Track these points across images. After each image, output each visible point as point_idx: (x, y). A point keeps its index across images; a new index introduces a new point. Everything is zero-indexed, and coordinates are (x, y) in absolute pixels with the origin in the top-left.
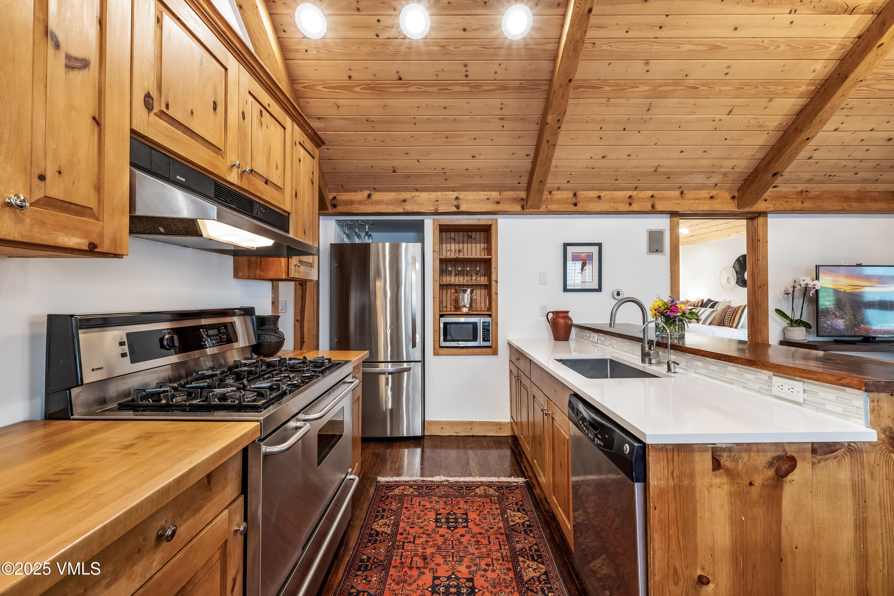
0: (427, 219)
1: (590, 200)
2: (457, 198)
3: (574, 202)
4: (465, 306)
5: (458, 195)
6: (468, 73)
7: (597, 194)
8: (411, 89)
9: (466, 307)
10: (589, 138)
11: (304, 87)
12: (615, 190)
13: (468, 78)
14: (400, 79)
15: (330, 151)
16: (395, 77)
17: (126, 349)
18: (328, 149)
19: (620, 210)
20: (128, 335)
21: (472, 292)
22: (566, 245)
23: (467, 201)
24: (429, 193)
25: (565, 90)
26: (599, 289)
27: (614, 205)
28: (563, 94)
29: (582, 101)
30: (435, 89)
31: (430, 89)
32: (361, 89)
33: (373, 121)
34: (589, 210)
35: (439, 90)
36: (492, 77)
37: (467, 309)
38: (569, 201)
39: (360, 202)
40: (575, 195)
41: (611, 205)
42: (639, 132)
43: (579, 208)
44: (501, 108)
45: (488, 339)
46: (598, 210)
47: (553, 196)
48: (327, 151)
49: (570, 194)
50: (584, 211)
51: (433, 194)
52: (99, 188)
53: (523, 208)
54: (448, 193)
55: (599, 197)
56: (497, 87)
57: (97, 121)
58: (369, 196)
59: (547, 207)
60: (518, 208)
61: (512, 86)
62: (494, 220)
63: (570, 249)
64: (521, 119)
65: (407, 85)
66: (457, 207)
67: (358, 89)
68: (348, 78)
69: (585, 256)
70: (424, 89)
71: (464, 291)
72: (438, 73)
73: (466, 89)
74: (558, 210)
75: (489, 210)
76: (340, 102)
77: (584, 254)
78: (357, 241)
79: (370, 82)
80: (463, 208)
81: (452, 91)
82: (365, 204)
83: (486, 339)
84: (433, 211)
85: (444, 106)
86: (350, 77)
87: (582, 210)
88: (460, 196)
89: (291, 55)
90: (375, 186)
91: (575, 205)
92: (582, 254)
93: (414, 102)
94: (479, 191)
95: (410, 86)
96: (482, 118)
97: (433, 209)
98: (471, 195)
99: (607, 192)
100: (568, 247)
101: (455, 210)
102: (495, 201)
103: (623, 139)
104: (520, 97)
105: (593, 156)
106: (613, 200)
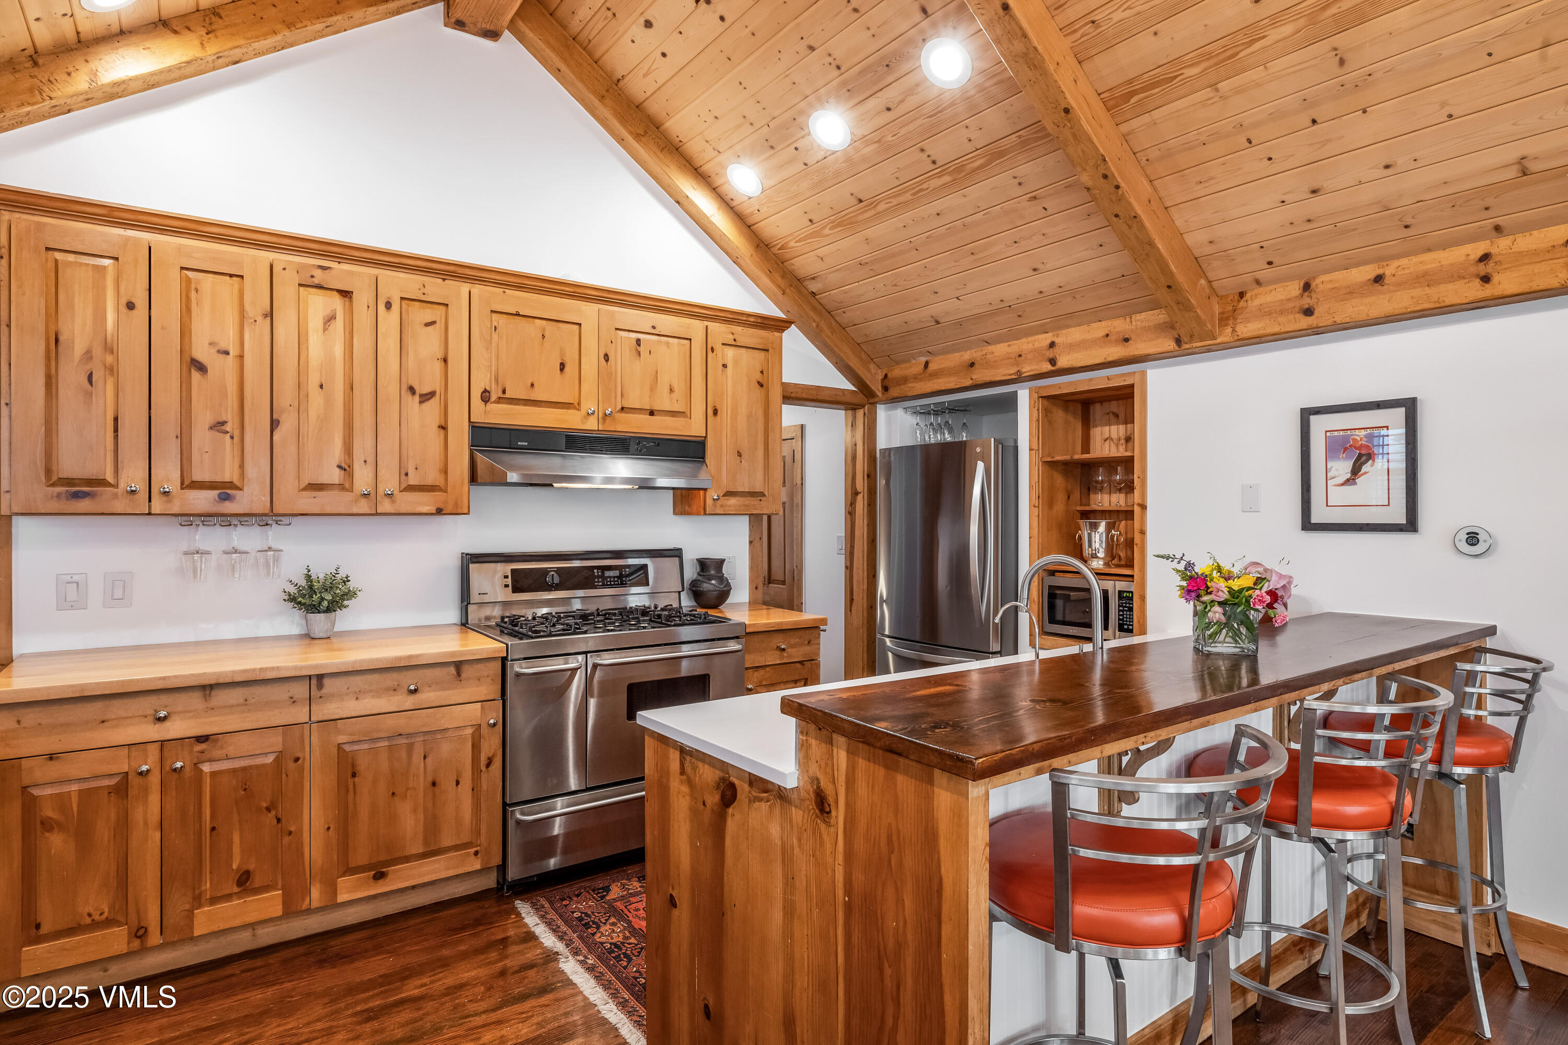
0: (1021, 389)
1: (1351, 292)
2: (1052, 345)
3: (1306, 306)
4: (1094, 556)
5: (1054, 339)
6: (933, 158)
7: (1369, 272)
8: (882, 207)
9: (1097, 557)
10: (1240, 169)
11: (779, 249)
12: (1429, 250)
13: (939, 164)
14: (861, 201)
15: (848, 314)
16: (854, 201)
17: (509, 581)
18: (844, 312)
19: (1447, 303)
20: (513, 571)
21: (1109, 527)
22: (1307, 414)
23: (1072, 347)
24: (1007, 344)
25: (1072, 128)
26: (1411, 525)
27: (1428, 290)
28: (1075, 136)
29: (1156, 114)
30: (908, 196)
31: (902, 199)
32: (830, 229)
33: (867, 263)
34: (1347, 320)
35: (913, 195)
36: (969, 147)
37: (1101, 563)
38: (1291, 305)
39: (916, 378)
40: (1307, 287)
41: (1417, 292)
42: (1365, 112)
43: (1321, 318)
44: (1020, 184)
45: (1130, 627)
46: (1375, 312)
47: (1250, 302)
48: (844, 315)
49: (1294, 288)
50: (1335, 323)
51: (1014, 344)
52: (445, 471)
53: (1178, 341)
54: (1037, 337)
55: (1379, 279)
56: (987, 158)
57: (443, 428)
58: (926, 364)
59: (1234, 331)
60: (1170, 345)
61: (1009, 146)
62: (1137, 376)
63: (1319, 425)
64: (1066, 187)
65: (873, 205)
66: (1053, 362)
67: (827, 231)
68: (810, 223)
69: (1366, 436)
70: (895, 201)
71: (1094, 527)
72: (897, 175)
73: (947, 178)
74: (1262, 332)
75: (1110, 359)
76: (821, 252)
77: (1363, 433)
78: (948, 438)
79: (834, 217)
80: (1063, 362)
81: (930, 189)
82: (921, 380)
83: (1126, 627)
84: (1014, 377)
85: (935, 213)
86: (811, 221)
87: (1329, 323)
88: (1057, 340)
89: (751, 221)
90: (929, 349)
91: (1308, 312)
92: (1357, 432)
93: (895, 222)
94: (1089, 323)
95: (877, 205)
96: (1001, 208)
97: (1013, 372)
98: (1075, 334)
99: (1404, 262)
100: (1312, 417)
101: (1047, 367)
102: (1121, 337)
103: (1329, 140)
104: (1034, 157)
105: (1284, 198)
106: (1426, 279)
